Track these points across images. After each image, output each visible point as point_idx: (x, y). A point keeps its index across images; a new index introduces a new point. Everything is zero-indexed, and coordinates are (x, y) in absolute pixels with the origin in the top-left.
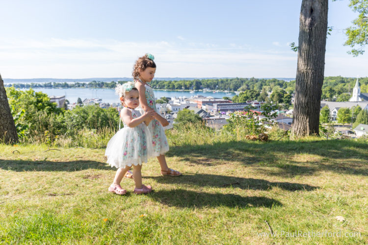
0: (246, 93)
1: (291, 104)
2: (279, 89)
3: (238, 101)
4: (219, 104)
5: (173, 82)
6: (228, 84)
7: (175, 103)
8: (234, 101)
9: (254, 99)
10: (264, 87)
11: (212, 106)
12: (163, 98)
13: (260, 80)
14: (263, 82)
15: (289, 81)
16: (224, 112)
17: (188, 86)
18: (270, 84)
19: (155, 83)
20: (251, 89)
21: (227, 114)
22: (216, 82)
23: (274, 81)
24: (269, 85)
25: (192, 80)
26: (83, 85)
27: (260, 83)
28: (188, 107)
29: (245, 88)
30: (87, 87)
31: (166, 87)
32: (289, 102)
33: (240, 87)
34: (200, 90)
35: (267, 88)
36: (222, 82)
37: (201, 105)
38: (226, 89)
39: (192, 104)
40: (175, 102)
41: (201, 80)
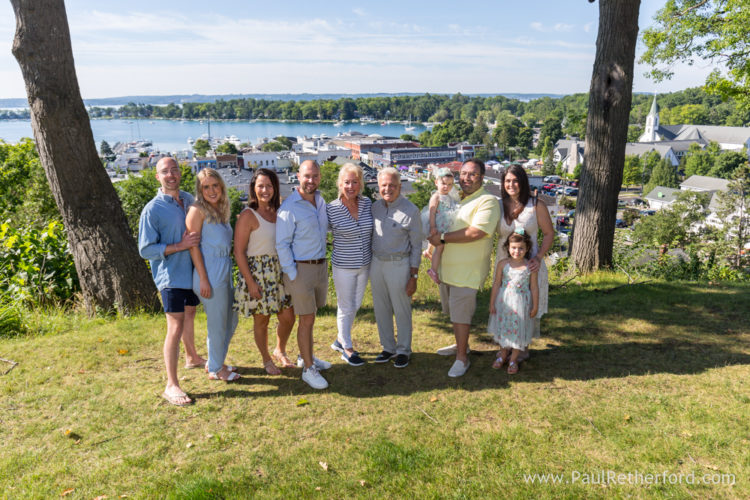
0: (446, 127)
1: (531, 148)
2: (510, 117)
3: (431, 143)
4: (394, 149)
5: (298, 104)
6: (409, 107)
7: (305, 150)
8: (422, 143)
9: (462, 138)
10: (481, 113)
11: (381, 154)
12: (281, 139)
13: (473, 99)
14: (478, 103)
15: (527, 101)
16: (404, 167)
17: (329, 111)
18: (492, 106)
19: (261, 107)
20: (456, 119)
21: (411, 169)
22: (386, 103)
23: (500, 99)
24: (490, 109)
25: (337, 100)
26: (109, 112)
27: (473, 104)
28: (333, 158)
29: (443, 116)
30: (117, 117)
31: (284, 114)
32: (528, 144)
33: (433, 112)
34: (353, 121)
35: (486, 114)
36: (398, 103)
37: (358, 152)
38: (405, 118)
39: (341, 150)
40: (307, 147)
41: (355, 99)
